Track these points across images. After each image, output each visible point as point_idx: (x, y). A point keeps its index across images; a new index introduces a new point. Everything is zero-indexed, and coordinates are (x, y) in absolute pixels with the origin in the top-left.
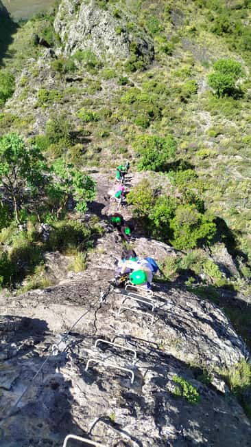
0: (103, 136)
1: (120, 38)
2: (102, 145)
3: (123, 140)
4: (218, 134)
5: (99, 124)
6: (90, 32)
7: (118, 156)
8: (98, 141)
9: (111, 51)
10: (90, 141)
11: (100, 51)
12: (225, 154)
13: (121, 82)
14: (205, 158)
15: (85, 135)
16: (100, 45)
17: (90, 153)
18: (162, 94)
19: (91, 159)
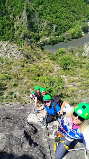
0: (14, 86)
1: (20, 52)
2: (13, 90)
3: (26, 87)
4: (73, 82)
5: (11, 80)
6: (7, 53)
7: (24, 95)
8: (11, 88)
9: (16, 57)
10: (6, 88)
11: (11, 59)
12: (81, 89)
13: (22, 66)
14: (73, 92)
15: (2, 86)
16: (11, 56)
17: (6, 95)
18: (41, 69)
19: (6, 98)
